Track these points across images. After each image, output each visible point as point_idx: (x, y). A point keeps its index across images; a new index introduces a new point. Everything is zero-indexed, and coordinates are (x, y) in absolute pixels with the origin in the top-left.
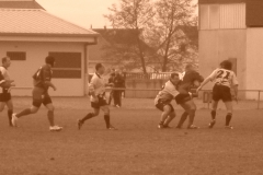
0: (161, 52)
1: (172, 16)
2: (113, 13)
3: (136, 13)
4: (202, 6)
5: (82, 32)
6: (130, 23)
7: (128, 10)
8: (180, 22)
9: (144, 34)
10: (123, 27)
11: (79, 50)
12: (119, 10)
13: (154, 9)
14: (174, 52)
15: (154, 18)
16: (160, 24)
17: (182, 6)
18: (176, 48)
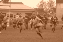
0: (48, 13)
1: (50, 6)
2: (38, 5)
3: (43, 5)
4: (57, 4)
5: (32, 9)
6: (42, 7)
7: (41, 4)
8: (52, 7)
9: (45, 9)
10: (40, 8)
11: (32, 13)
12: (40, 4)
13: (47, 4)
14: (51, 13)
15: (47, 6)
16: (48, 8)
17: (52, 4)
18: (51, 12)
